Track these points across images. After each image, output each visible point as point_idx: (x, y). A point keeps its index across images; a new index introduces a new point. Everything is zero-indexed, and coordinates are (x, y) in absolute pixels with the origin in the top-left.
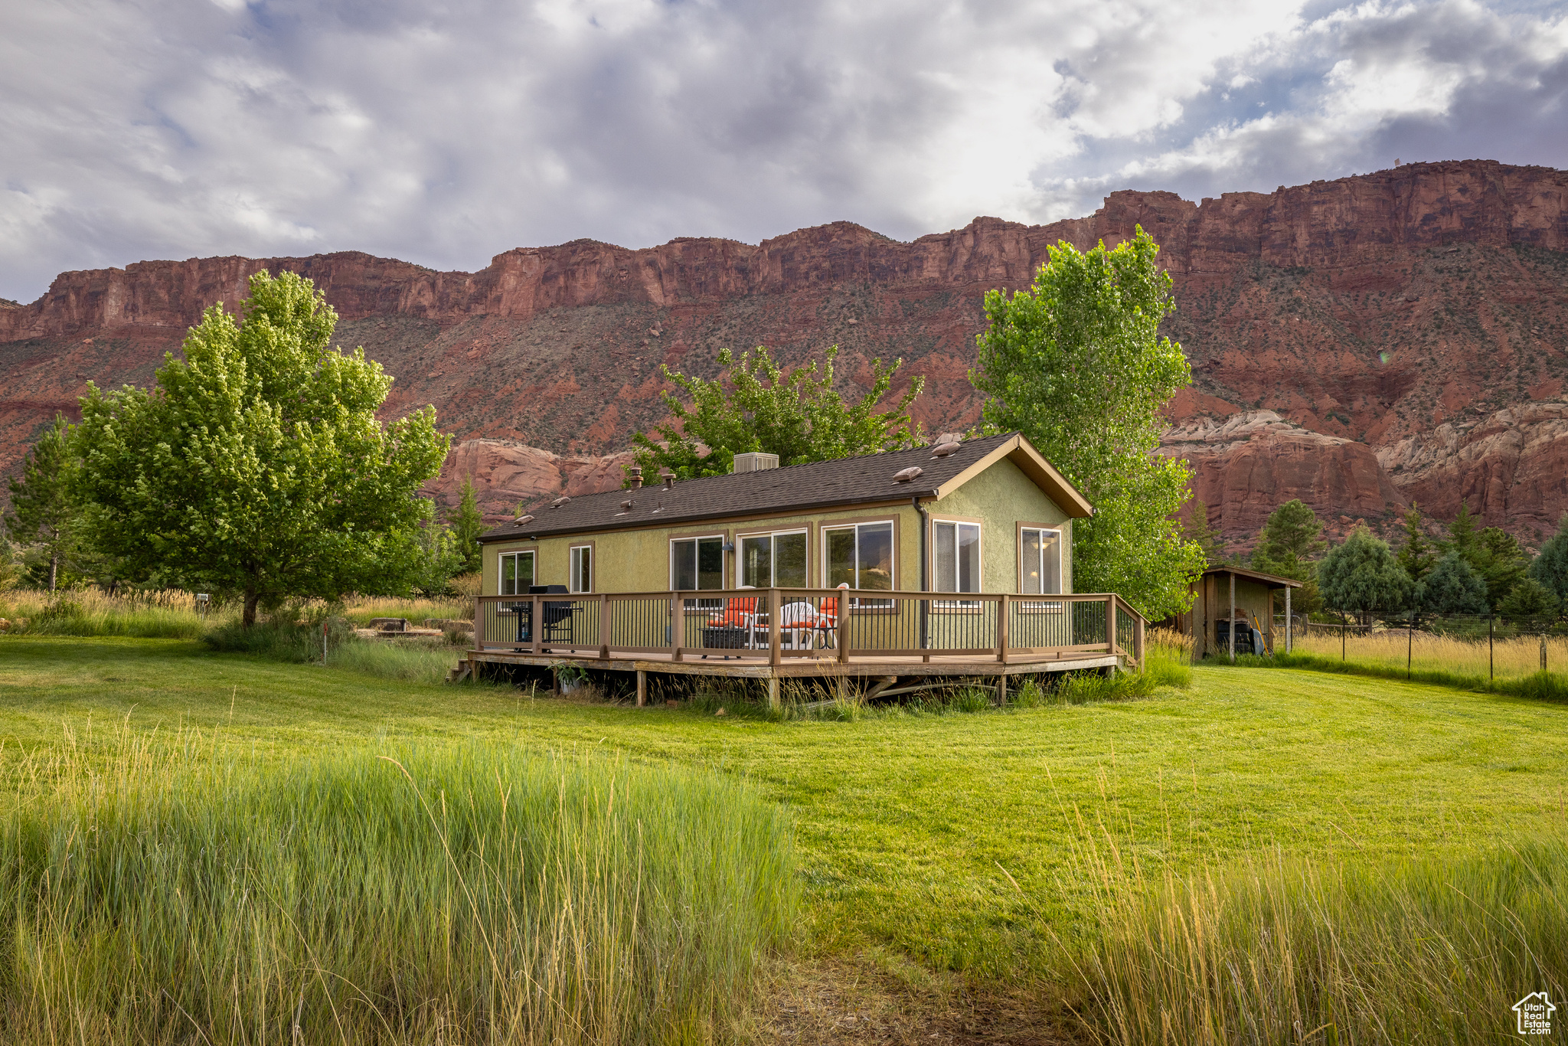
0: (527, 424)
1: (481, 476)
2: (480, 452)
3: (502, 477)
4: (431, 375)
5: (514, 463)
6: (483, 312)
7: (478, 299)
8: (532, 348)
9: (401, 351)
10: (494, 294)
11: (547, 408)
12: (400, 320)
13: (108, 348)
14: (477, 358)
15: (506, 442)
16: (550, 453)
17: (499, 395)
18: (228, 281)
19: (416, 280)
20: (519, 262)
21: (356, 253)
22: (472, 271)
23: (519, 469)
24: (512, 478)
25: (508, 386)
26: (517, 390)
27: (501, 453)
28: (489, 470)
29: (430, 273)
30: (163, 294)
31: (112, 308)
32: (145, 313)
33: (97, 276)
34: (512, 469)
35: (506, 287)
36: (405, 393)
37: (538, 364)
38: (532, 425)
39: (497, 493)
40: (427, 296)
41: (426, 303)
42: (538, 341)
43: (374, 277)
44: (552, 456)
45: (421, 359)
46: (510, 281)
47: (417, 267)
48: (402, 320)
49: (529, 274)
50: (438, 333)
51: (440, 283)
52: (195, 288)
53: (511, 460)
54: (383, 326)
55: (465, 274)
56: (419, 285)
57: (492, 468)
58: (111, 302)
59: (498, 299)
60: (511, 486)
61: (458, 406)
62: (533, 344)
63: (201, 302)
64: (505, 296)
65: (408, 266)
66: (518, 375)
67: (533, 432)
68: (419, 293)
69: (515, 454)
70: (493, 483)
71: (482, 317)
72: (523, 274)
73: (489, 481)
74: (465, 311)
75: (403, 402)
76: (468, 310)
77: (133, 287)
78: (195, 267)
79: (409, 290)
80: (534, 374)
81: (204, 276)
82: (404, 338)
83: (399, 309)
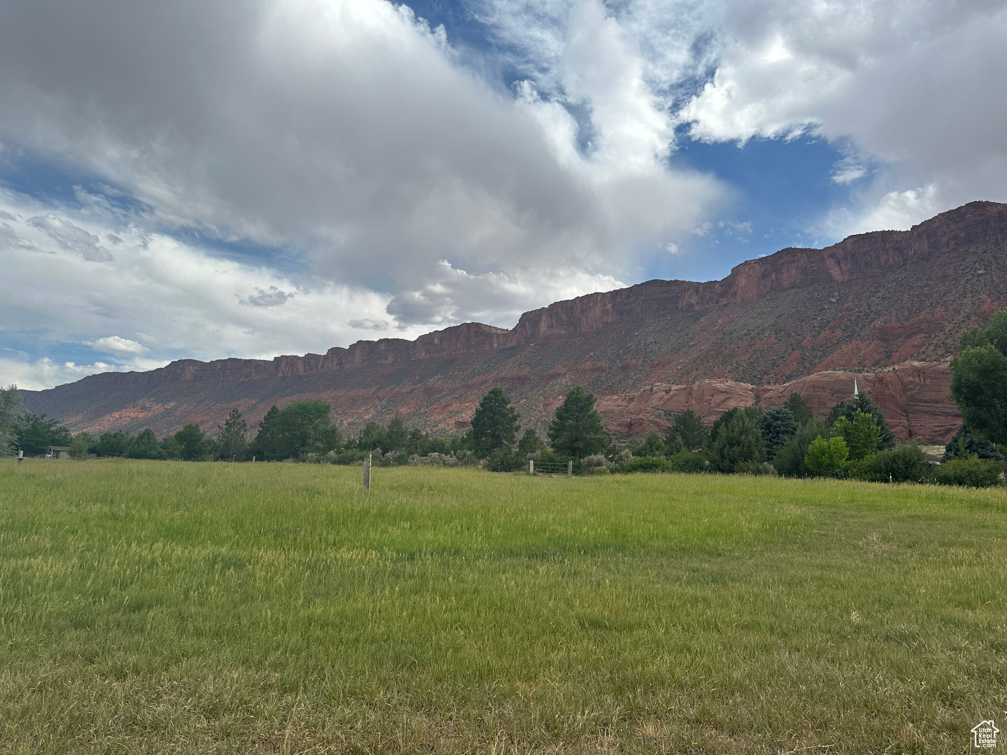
0: (737, 368)
1: (706, 401)
2: (706, 387)
3: (718, 401)
4: (691, 343)
5: (725, 392)
6: (726, 303)
7: (723, 295)
8: (752, 321)
9: (677, 331)
10: (733, 291)
11: (754, 356)
12: (679, 314)
13: (540, 347)
14: (719, 331)
15: (721, 380)
16: (749, 385)
17: (727, 351)
18: (593, 306)
19: (688, 290)
20: (747, 269)
21: (655, 280)
22: (719, 279)
23: (729, 396)
24: (724, 401)
25: (732, 346)
26: (738, 347)
27: (717, 387)
28: (710, 397)
29: (695, 285)
30: (564, 318)
31: (543, 327)
32: (556, 328)
33: (537, 312)
34: (723, 396)
35: (740, 286)
36: (676, 355)
37: (754, 330)
38: (741, 368)
39: (714, 411)
40: (694, 298)
41: (694, 302)
42: (756, 315)
43: (665, 292)
44: (750, 386)
45: (687, 335)
46: (742, 281)
47: (689, 282)
48: (681, 314)
49: (754, 275)
50: (700, 318)
51: (701, 289)
52: (578, 312)
53: (724, 390)
54: (669, 318)
55: (716, 282)
56: (690, 293)
57: (713, 396)
58: (543, 324)
59: (735, 293)
60: (723, 406)
61: (702, 360)
62: (753, 318)
63: (581, 318)
64: (739, 291)
65: (684, 282)
66: (739, 338)
67: (740, 373)
68: (690, 297)
69: (726, 387)
70: (712, 405)
71: (725, 305)
72: (750, 276)
73: (710, 404)
74: (716, 303)
75: (674, 361)
76: (717, 302)
77: (551, 316)
78: (578, 301)
79: (684, 296)
80: (750, 336)
81: (582, 305)
82: (680, 324)
83: (679, 308)
